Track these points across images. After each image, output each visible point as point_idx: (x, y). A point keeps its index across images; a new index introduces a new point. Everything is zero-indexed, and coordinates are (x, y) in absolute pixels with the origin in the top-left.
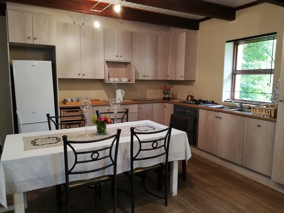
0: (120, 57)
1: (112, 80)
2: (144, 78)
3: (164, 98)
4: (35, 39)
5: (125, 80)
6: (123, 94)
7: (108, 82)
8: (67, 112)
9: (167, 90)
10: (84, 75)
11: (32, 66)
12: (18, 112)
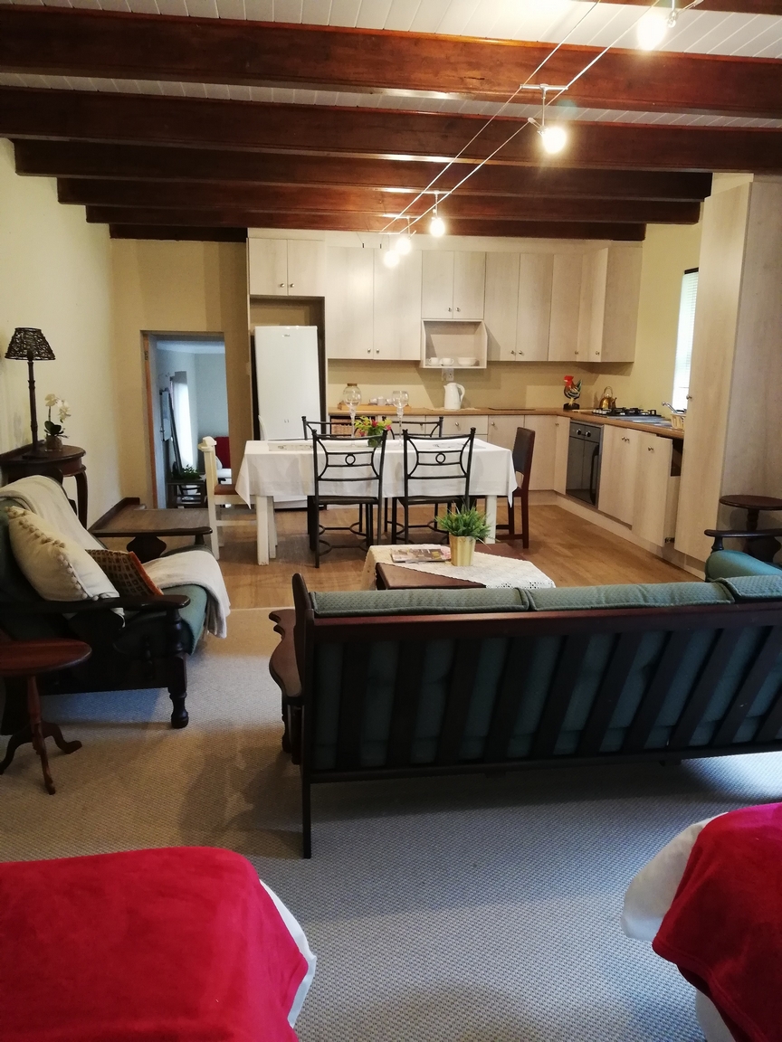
0: (455, 312)
1: (435, 363)
2: (512, 358)
3: (567, 407)
4: (291, 286)
5: (466, 363)
6: (460, 394)
7: (424, 367)
8: (343, 424)
9: (573, 386)
10: (378, 352)
11: (286, 336)
12: (261, 418)
